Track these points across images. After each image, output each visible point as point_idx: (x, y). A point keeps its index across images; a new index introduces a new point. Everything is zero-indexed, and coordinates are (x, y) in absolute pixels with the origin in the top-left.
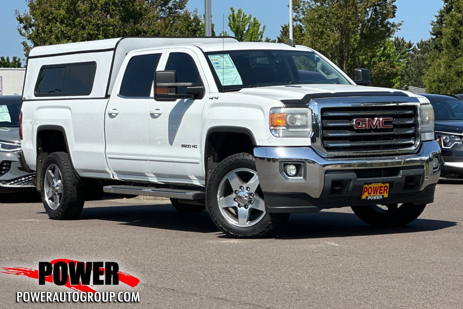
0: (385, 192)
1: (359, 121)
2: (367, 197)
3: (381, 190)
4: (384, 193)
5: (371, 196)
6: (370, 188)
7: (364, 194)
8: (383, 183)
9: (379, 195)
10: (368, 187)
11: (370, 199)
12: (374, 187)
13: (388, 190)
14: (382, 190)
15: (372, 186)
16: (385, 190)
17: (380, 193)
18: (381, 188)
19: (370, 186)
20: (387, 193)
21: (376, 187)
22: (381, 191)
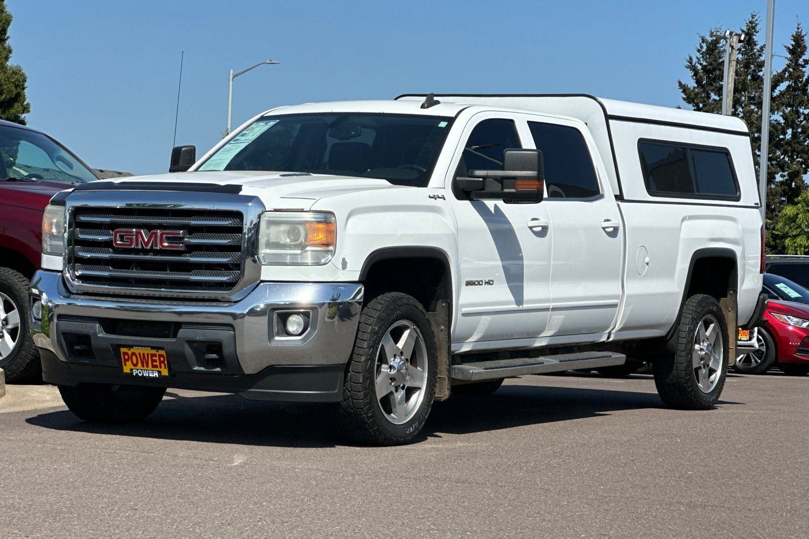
0: (162, 365)
1: (122, 234)
2: (132, 370)
3: (153, 361)
4: (161, 367)
5: (137, 370)
6: (133, 354)
7: (125, 365)
8: (153, 348)
9: (153, 369)
10: (130, 352)
11: (137, 374)
12: (140, 354)
13: (166, 362)
14: (155, 361)
15: (136, 350)
16: (161, 362)
17: (154, 366)
18: (154, 358)
19: (132, 350)
20: (165, 368)
21: (144, 354)
22: (155, 363)
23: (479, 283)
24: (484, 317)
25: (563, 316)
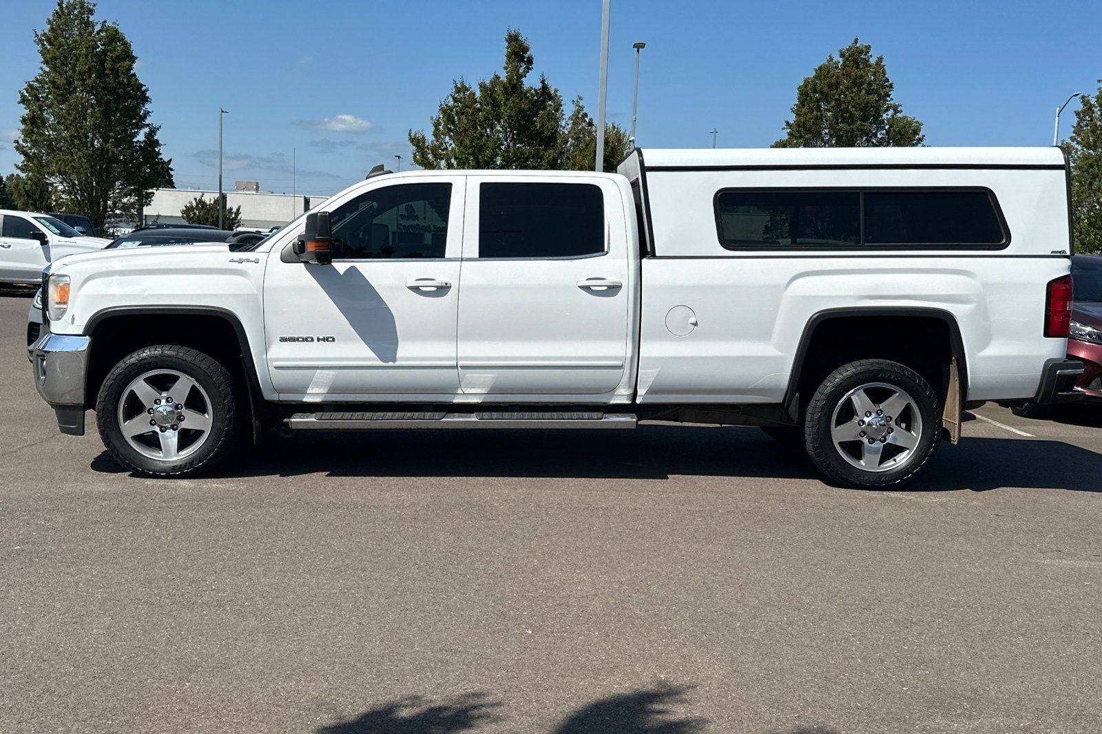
23: (297, 340)
24: (318, 371)
25: (492, 375)
